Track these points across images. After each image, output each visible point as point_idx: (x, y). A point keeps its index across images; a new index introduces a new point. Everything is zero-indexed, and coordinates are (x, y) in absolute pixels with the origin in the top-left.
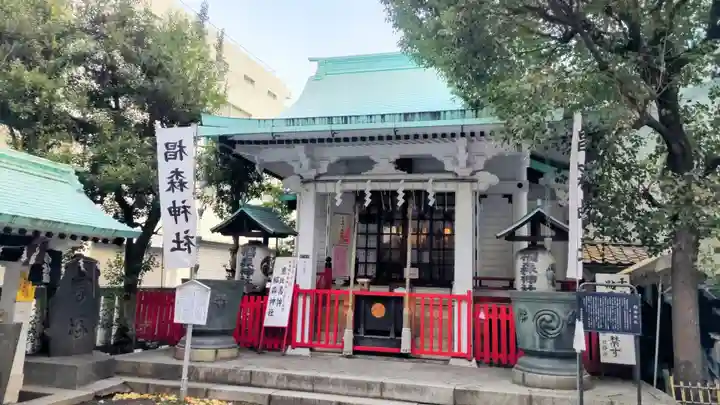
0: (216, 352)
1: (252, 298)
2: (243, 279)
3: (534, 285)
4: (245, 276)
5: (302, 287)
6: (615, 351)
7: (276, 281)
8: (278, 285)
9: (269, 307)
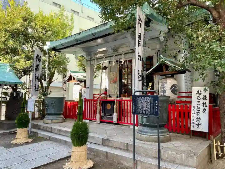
0: (52, 121)
3: (165, 94)
5: (87, 99)
6: (198, 125)
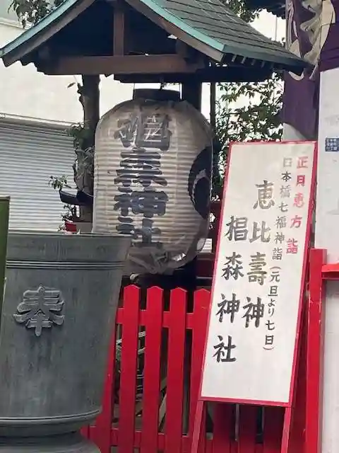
1: (155, 293)
2: (125, 228)
4: (137, 220)
7: (237, 233)
8: (246, 250)
9: (218, 328)
